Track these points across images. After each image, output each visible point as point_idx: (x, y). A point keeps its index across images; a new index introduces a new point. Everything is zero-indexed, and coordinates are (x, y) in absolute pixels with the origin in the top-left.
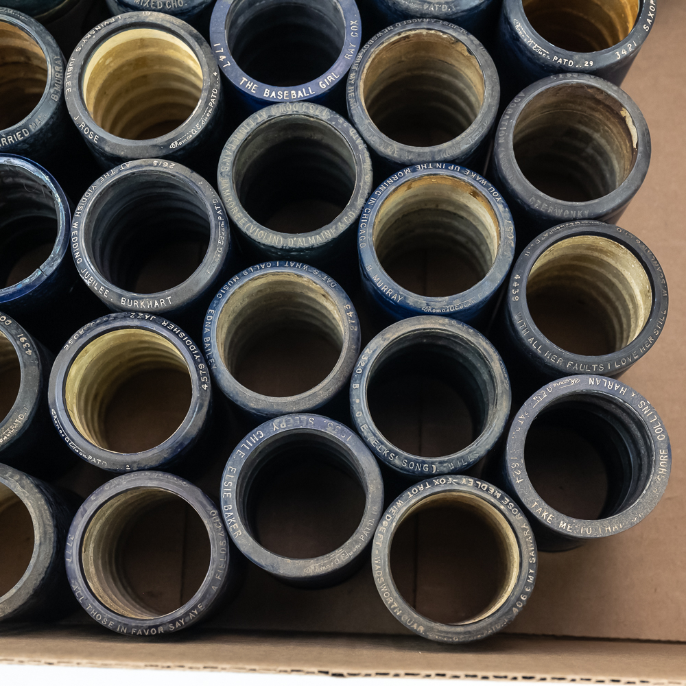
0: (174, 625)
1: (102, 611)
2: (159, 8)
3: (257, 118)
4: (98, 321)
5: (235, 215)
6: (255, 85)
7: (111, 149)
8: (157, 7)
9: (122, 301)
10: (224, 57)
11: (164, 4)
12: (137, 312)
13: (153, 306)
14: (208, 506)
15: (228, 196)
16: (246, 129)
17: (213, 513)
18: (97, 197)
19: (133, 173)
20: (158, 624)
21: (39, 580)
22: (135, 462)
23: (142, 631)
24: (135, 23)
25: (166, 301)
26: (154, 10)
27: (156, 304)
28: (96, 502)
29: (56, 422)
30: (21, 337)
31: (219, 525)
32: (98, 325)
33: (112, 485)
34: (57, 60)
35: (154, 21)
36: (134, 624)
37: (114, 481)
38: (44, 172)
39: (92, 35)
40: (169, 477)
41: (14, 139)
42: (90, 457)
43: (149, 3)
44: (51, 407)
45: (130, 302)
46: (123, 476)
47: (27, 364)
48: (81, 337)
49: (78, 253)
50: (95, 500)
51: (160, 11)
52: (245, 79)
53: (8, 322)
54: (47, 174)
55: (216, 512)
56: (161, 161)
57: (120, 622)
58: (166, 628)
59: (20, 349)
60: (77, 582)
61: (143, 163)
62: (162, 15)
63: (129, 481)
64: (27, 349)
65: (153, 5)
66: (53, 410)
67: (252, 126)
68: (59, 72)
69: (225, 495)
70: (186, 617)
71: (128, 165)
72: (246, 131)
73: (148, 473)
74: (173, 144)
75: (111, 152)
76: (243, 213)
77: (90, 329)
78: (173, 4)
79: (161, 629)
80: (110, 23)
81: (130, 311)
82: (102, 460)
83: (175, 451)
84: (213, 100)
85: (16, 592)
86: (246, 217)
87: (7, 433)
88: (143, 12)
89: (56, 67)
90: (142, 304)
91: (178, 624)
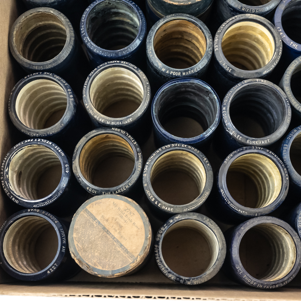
0: (283, 284)
1: (251, 278)
2: (253, 12)
3: (299, 60)
4: (238, 151)
5: (293, 102)
6: (297, 45)
7: (237, 74)
8: (252, 12)
9: (248, 141)
10: (282, 33)
11: (256, 10)
12: (255, 146)
13: (261, 143)
14: (293, 231)
15: (289, 94)
16: (295, 64)
17: (296, 234)
18: (233, 96)
19: (248, 85)
20: (276, 283)
21: (222, 264)
22: (260, 212)
23: (269, 287)
24: (244, 19)
25: (267, 141)
26: (251, 13)
27: (263, 142)
28: (245, 230)
29: (223, 195)
30: (204, 158)
31: (299, 239)
32: (239, 152)
33: (250, 222)
34: (210, 36)
35: (253, 18)
36: (266, 284)
37: (251, 221)
38: (208, 86)
39: (226, 25)
40: (275, 218)
41: (194, 71)
42: (240, 210)
43: (249, 10)
44: (220, 188)
45: (251, 142)
46: (255, 219)
47: (209, 170)
48: (232, 157)
49: (226, 121)
50: (244, 229)
51: (253, 14)
52: (292, 43)
53: (198, 152)
54: (209, 87)
55: (296, 233)
56: (260, 80)
57: (260, 283)
58: (279, 285)
59: (205, 163)
60: (239, 265)
61: (252, 81)
62: (255, 15)
63: (258, 221)
64: (207, 163)
65: (251, 11)
66: (221, 190)
67: (297, 63)
68: (211, 41)
69: (300, 226)
70: (288, 280)
71: (246, 81)
72: (295, 65)
73: (265, 217)
74: (264, 72)
75: (237, 76)
76: (296, 102)
77: (235, 154)
78: (259, 10)
79: (277, 286)
80: (233, 20)
81: (251, 146)
82: (245, 212)
83: (277, 207)
84: (280, 52)
85: (213, 270)
86: (298, 103)
87: (202, 200)
88: (246, 14)
89: (210, 39)
90: (256, 142)
91: (284, 283)
